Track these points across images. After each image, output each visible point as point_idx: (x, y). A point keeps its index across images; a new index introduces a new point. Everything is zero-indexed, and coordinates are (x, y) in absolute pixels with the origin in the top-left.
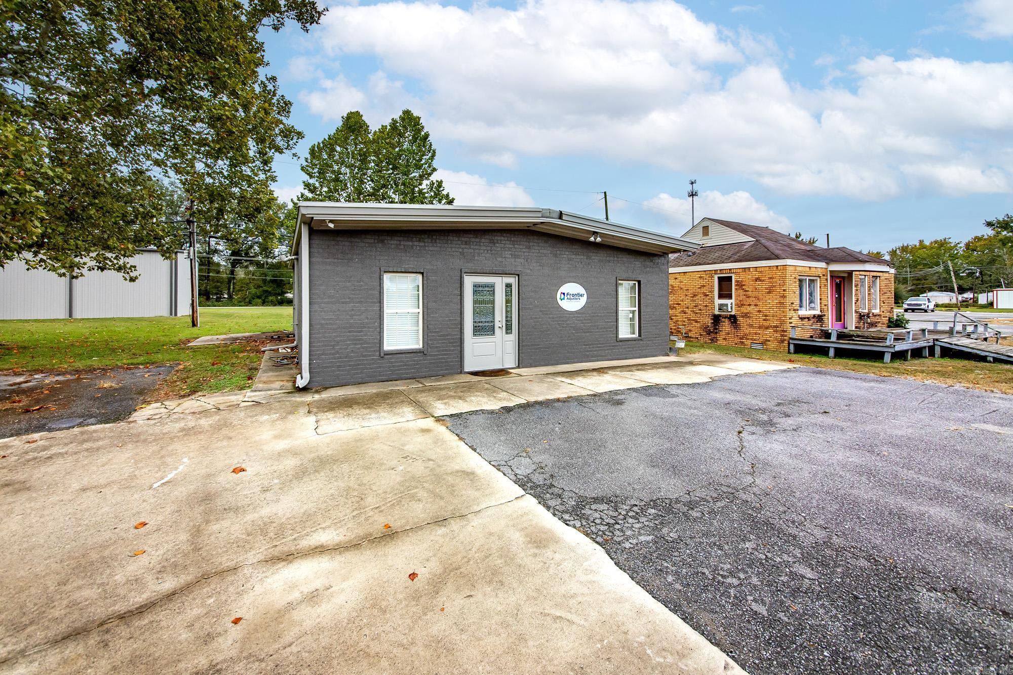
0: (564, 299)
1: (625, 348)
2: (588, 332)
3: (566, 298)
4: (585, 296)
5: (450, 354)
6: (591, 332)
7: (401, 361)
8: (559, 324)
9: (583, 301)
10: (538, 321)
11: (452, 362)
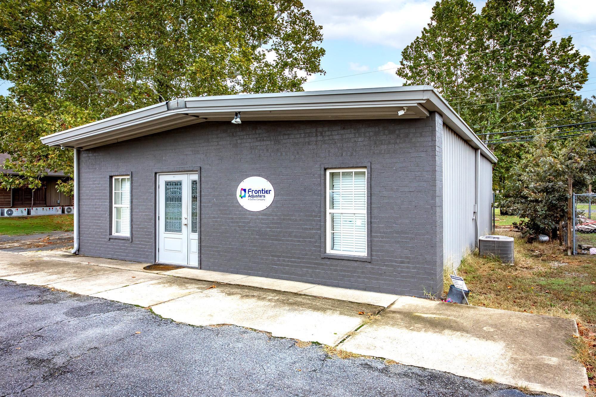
0: (245, 196)
1: (336, 270)
2: (276, 240)
3: (247, 195)
4: (272, 193)
5: (146, 245)
6: (280, 240)
7: (118, 245)
8: (239, 226)
9: (270, 198)
10: (216, 221)
11: (147, 251)
